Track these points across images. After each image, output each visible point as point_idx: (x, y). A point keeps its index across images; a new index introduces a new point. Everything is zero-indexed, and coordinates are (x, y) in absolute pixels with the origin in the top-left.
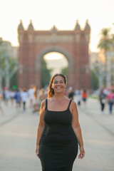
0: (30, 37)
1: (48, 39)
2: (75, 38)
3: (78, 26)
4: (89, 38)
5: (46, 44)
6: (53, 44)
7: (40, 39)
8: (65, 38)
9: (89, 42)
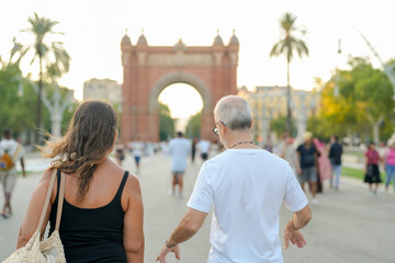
0: (142, 56)
1: (170, 60)
2: (214, 59)
3: (218, 40)
4: (237, 59)
5: (166, 68)
6: (179, 68)
7: (156, 60)
8: (198, 59)
9: (237, 65)
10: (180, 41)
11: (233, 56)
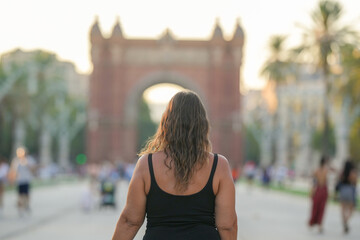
0: (116, 53)
3: (218, 30)
4: (241, 56)
8: (189, 55)
9: (240, 64)
10: (167, 33)
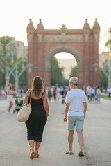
5: (55, 43)
6: (63, 43)
8: (74, 37)
10: (63, 26)
11: (96, 36)
